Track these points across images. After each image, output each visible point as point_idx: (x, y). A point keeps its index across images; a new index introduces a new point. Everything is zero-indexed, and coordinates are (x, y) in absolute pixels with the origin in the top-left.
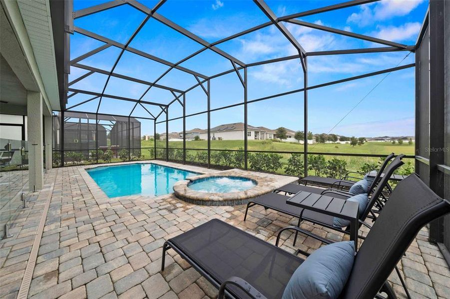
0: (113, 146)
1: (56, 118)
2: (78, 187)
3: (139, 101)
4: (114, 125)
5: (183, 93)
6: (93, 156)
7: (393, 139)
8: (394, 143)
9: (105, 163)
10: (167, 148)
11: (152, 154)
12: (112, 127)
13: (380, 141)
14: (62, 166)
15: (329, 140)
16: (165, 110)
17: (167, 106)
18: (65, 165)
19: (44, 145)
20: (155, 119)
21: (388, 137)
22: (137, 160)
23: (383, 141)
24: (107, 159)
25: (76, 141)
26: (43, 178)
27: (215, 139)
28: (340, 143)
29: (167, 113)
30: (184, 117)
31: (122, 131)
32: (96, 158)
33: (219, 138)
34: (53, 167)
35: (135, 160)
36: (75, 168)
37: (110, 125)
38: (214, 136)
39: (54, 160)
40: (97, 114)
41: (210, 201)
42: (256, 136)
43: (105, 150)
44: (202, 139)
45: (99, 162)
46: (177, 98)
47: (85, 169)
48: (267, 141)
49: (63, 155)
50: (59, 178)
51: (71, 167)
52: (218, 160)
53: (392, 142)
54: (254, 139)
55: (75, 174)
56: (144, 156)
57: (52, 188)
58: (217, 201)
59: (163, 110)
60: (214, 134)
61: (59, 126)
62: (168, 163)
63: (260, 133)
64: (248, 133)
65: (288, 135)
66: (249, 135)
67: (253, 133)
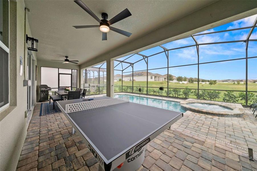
7: (233, 81)
8: (234, 83)
11: (120, 90)
13: (225, 82)
15: (195, 81)
16: (132, 65)
20: (123, 71)
21: (231, 80)
23: (227, 82)
28: (202, 83)
29: (133, 67)
33: (134, 80)
38: (130, 79)
42: (155, 79)
48: (163, 82)
53: (233, 83)
54: (154, 81)
63: (157, 77)
64: (151, 77)
65: (173, 78)
66: (152, 78)
67: (153, 77)
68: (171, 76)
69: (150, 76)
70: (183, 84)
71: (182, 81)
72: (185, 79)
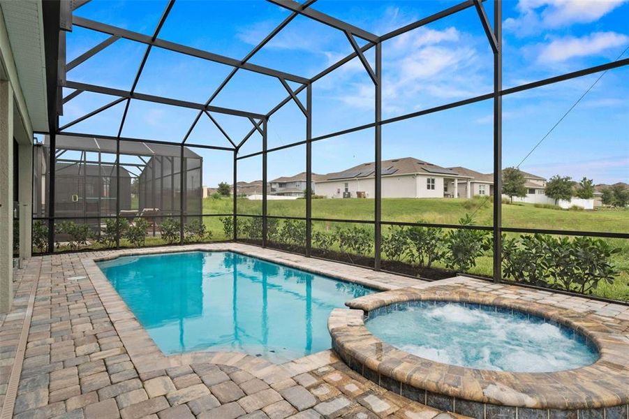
0: (147, 210)
1: (41, 150)
2: (85, 310)
3: (206, 108)
4: (146, 166)
5: (307, 83)
6: (109, 230)
9: (132, 248)
10: (265, 217)
11: (227, 230)
12: (142, 168)
14: (51, 251)
16: (261, 127)
17: (265, 118)
18: (55, 250)
19: (16, 206)
20: (236, 150)
22: (198, 242)
24: (137, 238)
25: (75, 199)
26: (11, 281)
27: (349, 195)
29: (264, 134)
30: (309, 141)
31: (162, 178)
32: (115, 235)
33: (359, 194)
34: (34, 254)
35: (193, 243)
36: (74, 257)
37: (138, 166)
38: (347, 190)
39: (35, 240)
40: (118, 139)
41: (489, 403)
42: (446, 189)
43: (131, 217)
44: (319, 195)
45: (120, 245)
46: (293, 96)
47: (95, 261)
48: (477, 201)
49: (52, 227)
50: (46, 282)
51: (67, 255)
52: (398, 250)
54: (443, 196)
55: (76, 275)
56: (210, 233)
57: (29, 312)
58: (514, 407)
59: (257, 127)
60: (346, 185)
61: (44, 168)
62: (266, 251)
63: (456, 182)
64: (429, 181)
65: (526, 186)
66: (431, 185)
67: (440, 183)
68: (514, 175)
69: (425, 179)
70: (575, 208)
71: (569, 200)
72: (586, 191)
